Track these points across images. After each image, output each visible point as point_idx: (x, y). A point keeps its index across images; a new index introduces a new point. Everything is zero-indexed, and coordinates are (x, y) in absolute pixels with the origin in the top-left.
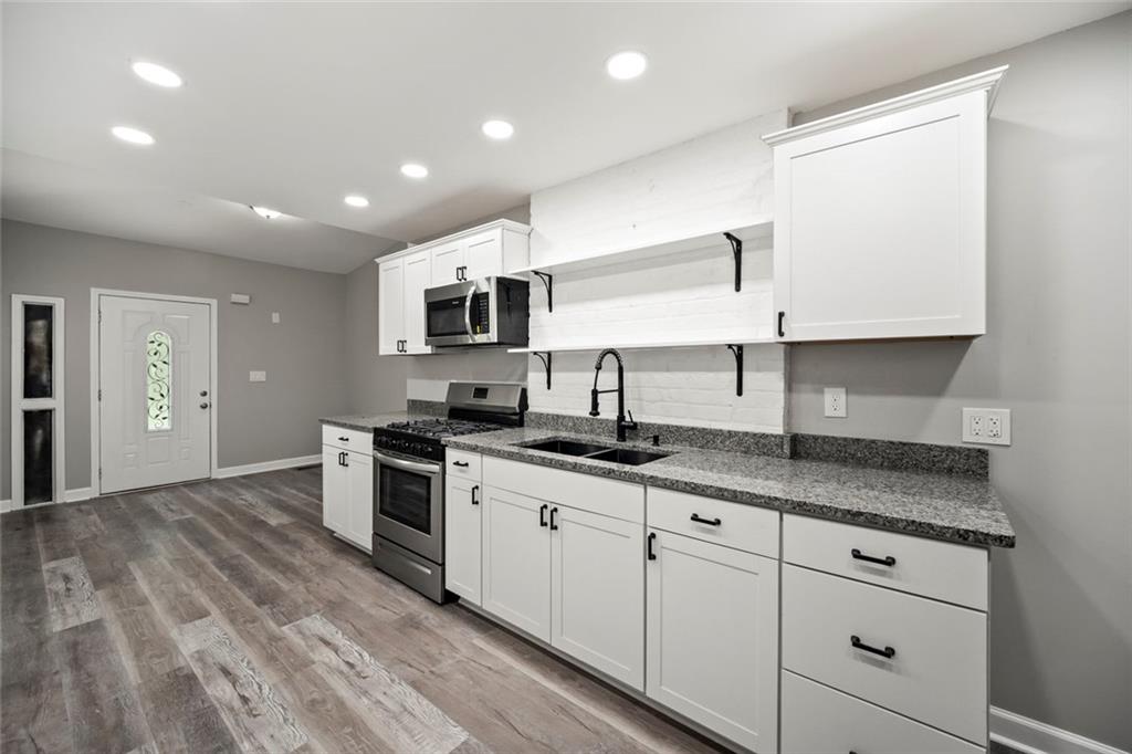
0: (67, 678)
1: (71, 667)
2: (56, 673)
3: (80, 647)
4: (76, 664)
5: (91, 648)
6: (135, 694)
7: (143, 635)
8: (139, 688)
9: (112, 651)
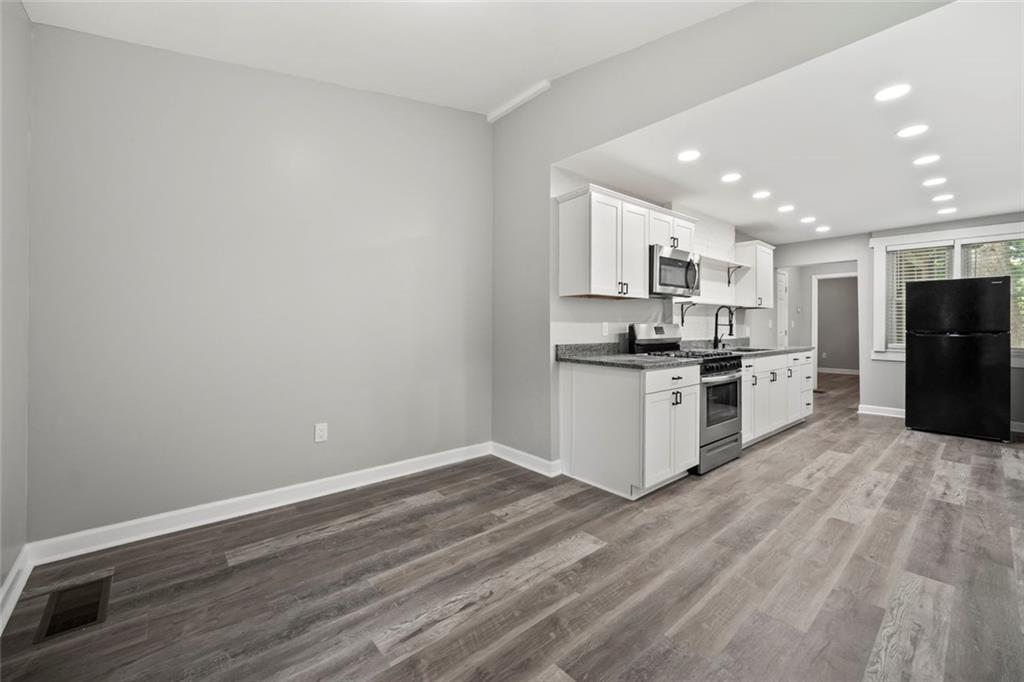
0: (956, 543)
1: (950, 548)
2: (963, 551)
3: (938, 557)
4: (946, 547)
5: (929, 552)
6: (921, 513)
7: (887, 536)
8: (917, 514)
9: (917, 540)
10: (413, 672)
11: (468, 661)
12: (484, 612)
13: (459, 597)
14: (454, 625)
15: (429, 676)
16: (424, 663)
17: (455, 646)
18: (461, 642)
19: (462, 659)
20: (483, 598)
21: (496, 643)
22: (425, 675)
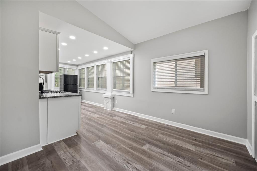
10: (154, 169)
11: (147, 160)
12: (130, 160)
13: (125, 166)
14: (136, 165)
15: (154, 166)
16: (150, 168)
17: (143, 163)
18: (142, 162)
19: (147, 161)
20: (125, 160)
21: (140, 156)
22: (154, 167)
